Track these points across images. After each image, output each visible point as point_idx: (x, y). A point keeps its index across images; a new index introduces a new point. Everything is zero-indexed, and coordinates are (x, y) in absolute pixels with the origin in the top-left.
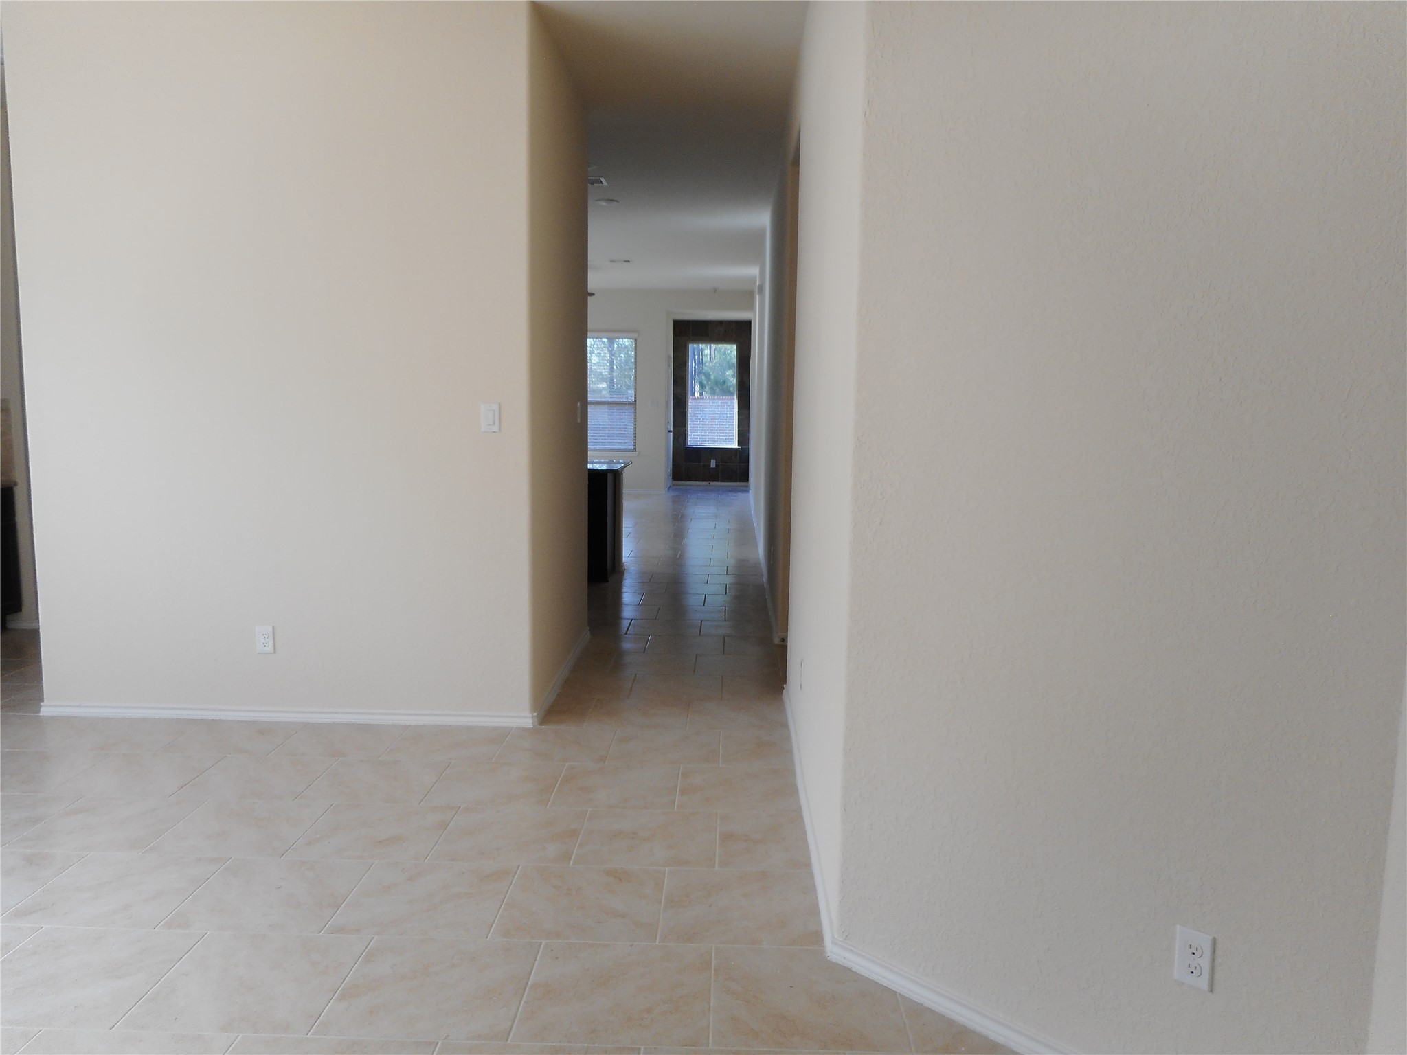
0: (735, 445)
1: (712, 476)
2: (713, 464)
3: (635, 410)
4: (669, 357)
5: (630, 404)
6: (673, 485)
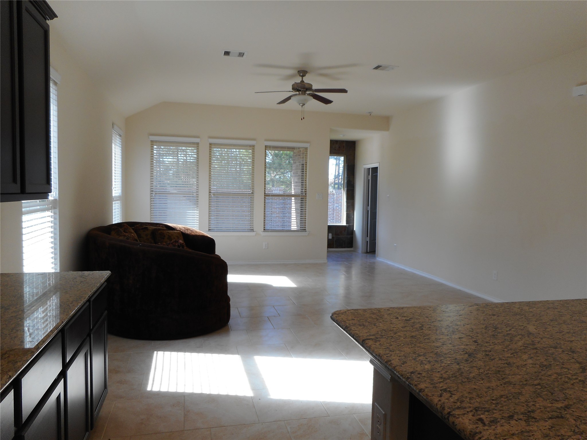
0: (344, 223)
1: (330, 245)
2: (330, 236)
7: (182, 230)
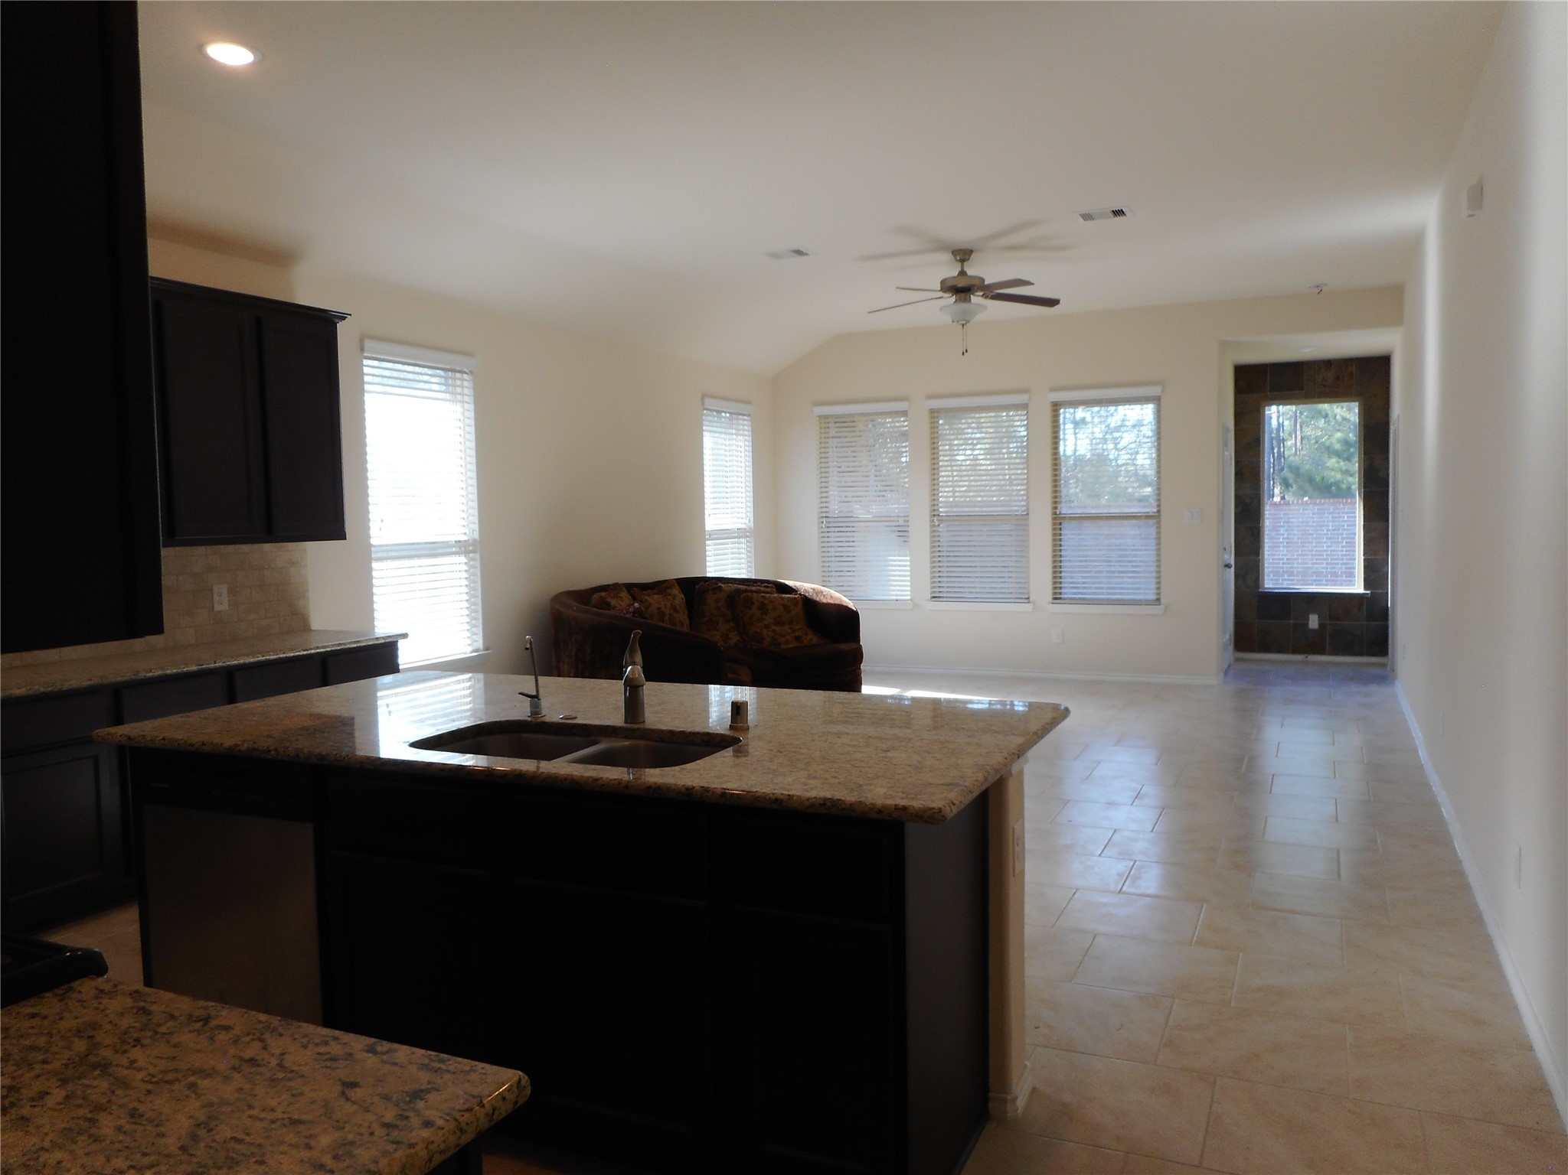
0: (1358, 588)
1: (1313, 645)
2: (1314, 622)
3: (1159, 528)
4: (1227, 430)
5: (1148, 517)
6: (1237, 660)
7: (807, 595)
